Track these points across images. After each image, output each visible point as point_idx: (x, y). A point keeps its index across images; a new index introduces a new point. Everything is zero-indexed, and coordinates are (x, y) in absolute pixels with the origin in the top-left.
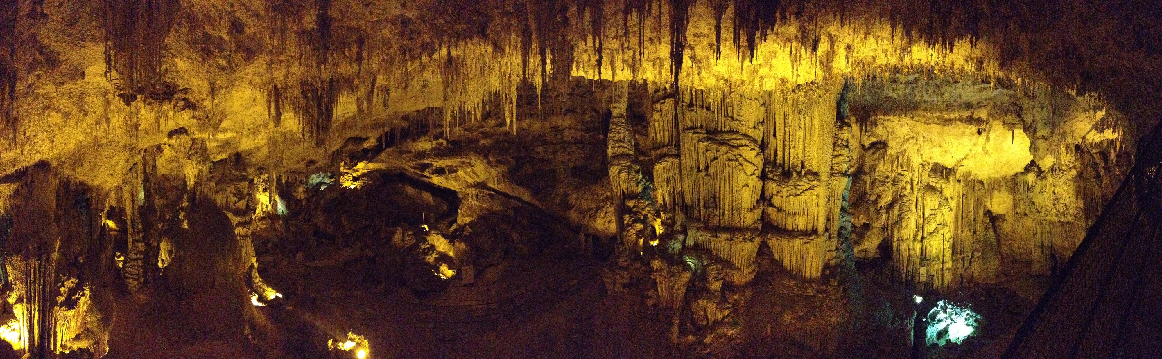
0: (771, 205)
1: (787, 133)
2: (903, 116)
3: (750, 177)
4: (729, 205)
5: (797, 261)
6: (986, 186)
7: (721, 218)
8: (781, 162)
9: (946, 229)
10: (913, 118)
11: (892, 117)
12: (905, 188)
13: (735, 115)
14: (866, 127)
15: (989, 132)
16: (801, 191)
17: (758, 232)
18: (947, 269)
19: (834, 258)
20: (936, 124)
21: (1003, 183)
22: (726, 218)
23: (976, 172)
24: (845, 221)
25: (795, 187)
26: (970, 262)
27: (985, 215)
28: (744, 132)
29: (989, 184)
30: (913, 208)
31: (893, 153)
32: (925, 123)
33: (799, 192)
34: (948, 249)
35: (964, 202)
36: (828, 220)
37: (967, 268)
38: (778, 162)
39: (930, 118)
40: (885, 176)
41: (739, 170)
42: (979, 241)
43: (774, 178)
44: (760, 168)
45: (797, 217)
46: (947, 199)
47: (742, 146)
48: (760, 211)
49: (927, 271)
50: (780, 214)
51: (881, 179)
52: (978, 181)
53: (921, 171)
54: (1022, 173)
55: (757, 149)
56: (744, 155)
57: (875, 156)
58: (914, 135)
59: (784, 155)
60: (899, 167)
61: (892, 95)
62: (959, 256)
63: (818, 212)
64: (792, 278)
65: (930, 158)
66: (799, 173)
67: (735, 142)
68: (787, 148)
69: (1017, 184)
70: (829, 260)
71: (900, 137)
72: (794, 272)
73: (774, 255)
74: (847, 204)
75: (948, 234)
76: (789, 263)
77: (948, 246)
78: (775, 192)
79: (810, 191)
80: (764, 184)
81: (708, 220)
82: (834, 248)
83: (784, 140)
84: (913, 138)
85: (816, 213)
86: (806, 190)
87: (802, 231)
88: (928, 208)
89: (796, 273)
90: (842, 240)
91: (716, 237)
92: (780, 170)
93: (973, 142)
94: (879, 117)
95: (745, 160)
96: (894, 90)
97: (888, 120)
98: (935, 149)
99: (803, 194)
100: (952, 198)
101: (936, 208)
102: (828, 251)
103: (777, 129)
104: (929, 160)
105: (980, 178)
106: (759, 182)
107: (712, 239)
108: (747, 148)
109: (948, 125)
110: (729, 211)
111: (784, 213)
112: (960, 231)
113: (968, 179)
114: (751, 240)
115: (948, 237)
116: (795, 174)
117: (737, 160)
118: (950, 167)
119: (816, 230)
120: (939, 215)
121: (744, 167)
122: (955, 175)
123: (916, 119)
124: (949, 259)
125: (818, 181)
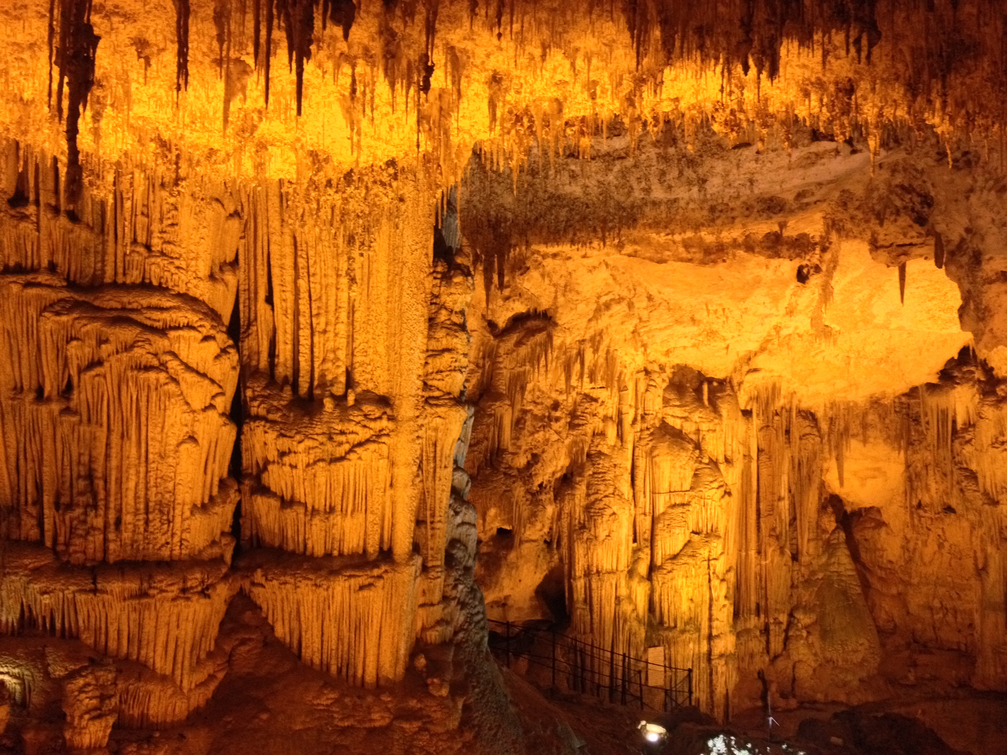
0: (265, 491)
1: (304, 295)
2: (595, 244)
3: (200, 417)
4: (136, 497)
5: (340, 639)
6: (824, 426)
7: (111, 536)
8: (289, 373)
9: (716, 546)
10: (620, 246)
11: (566, 248)
12: (603, 434)
13: (156, 242)
14: (501, 276)
15: (829, 275)
16: (347, 447)
17: (224, 570)
18: (721, 656)
19: (439, 622)
20: (682, 260)
21: (872, 418)
22: (126, 535)
23: (796, 386)
24: (463, 523)
25: (331, 439)
26: (787, 639)
27: (822, 509)
28: (183, 290)
29: (832, 421)
30: (625, 488)
31: (568, 341)
32: (651, 259)
33: (341, 451)
34: (722, 601)
35: (764, 472)
36: (419, 523)
37: (776, 657)
38: (281, 371)
39: (665, 247)
40: (549, 402)
41: (169, 396)
42: (807, 582)
43: (271, 417)
44: (230, 390)
45: (337, 519)
46: (714, 463)
47: (178, 328)
48: (229, 509)
49: (668, 658)
50: (290, 514)
51: (538, 411)
52: (799, 412)
53: (642, 387)
54: (931, 387)
55: (222, 338)
56: (183, 355)
57: (524, 351)
58: (625, 293)
59: (296, 352)
60: (586, 379)
61: (568, 189)
62: (753, 622)
63: (393, 503)
64: (326, 685)
65: (667, 353)
66: (340, 400)
67: (156, 315)
68: (304, 333)
69: (917, 420)
70: (424, 629)
71: (587, 301)
72: (334, 669)
73: (272, 628)
74: (466, 478)
75: (722, 559)
76: (317, 645)
77: (723, 592)
78: (272, 455)
79: (372, 446)
80: (240, 433)
81: (67, 544)
82: (437, 596)
83: (297, 313)
84: (620, 300)
85: (388, 504)
86: (360, 444)
87: (352, 555)
88: (665, 486)
89: (339, 670)
90: (455, 574)
91: (95, 591)
92: (287, 393)
93: (783, 304)
94: (534, 247)
95: (188, 368)
96: (573, 176)
97: (555, 256)
98: (679, 329)
99: (352, 456)
100: (728, 461)
101: (687, 486)
102: (423, 605)
103: (276, 282)
104: (663, 360)
105: (804, 405)
106: (226, 429)
107: (81, 598)
108: (193, 333)
109: (714, 262)
110: (136, 512)
111: (301, 510)
112: (753, 553)
113: (772, 409)
114: (204, 593)
115: (720, 566)
116: (328, 404)
117: (162, 367)
118: (720, 375)
119: (390, 550)
120: (695, 506)
121: (183, 386)
122: (734, 396)
123: (629, 249)
124: (727, 629)
125: (391, 418)
